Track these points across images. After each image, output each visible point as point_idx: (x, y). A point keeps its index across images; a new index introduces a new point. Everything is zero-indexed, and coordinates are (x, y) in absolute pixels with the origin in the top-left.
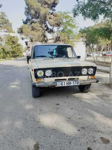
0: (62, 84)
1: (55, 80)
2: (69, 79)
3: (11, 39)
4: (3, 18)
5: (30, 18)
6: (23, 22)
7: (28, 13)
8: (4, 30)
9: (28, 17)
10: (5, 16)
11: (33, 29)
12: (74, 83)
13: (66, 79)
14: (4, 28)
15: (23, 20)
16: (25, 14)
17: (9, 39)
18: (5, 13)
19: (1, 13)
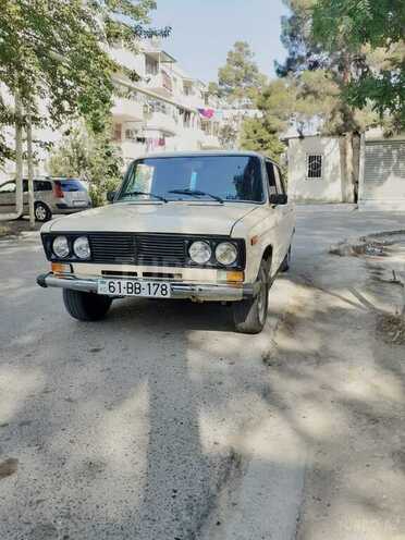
0: (112, 289)
1: (103, 272)
2: (145, 274)
3: (255, 132)
4: (239, 64)
5: (302, 51)
6: (278, 72)
7: (293, 36)
8: (240, 102)
9: (294, 49)
10: (247, 53)
11: (308, 92)
12: (153, 289)
13: (135, 274)
14: (241, 96)
15: (276, 63)
16: (284, 41)
17: (251, 131)
18: (247, 46)
19: (236, 45)
